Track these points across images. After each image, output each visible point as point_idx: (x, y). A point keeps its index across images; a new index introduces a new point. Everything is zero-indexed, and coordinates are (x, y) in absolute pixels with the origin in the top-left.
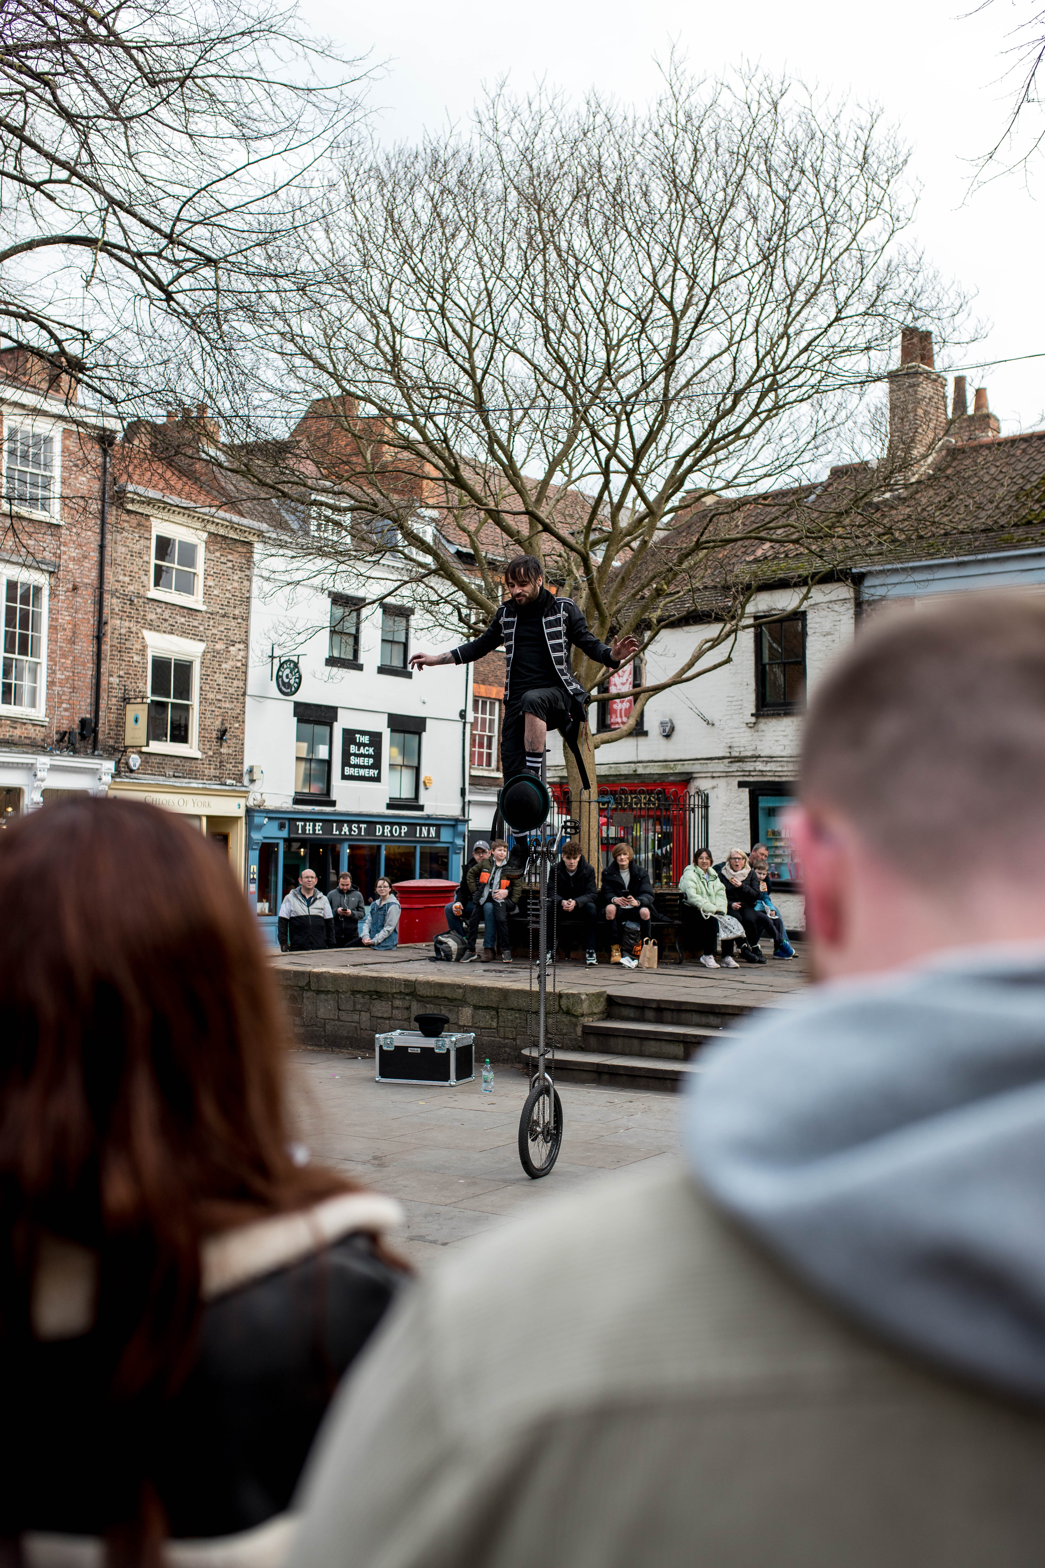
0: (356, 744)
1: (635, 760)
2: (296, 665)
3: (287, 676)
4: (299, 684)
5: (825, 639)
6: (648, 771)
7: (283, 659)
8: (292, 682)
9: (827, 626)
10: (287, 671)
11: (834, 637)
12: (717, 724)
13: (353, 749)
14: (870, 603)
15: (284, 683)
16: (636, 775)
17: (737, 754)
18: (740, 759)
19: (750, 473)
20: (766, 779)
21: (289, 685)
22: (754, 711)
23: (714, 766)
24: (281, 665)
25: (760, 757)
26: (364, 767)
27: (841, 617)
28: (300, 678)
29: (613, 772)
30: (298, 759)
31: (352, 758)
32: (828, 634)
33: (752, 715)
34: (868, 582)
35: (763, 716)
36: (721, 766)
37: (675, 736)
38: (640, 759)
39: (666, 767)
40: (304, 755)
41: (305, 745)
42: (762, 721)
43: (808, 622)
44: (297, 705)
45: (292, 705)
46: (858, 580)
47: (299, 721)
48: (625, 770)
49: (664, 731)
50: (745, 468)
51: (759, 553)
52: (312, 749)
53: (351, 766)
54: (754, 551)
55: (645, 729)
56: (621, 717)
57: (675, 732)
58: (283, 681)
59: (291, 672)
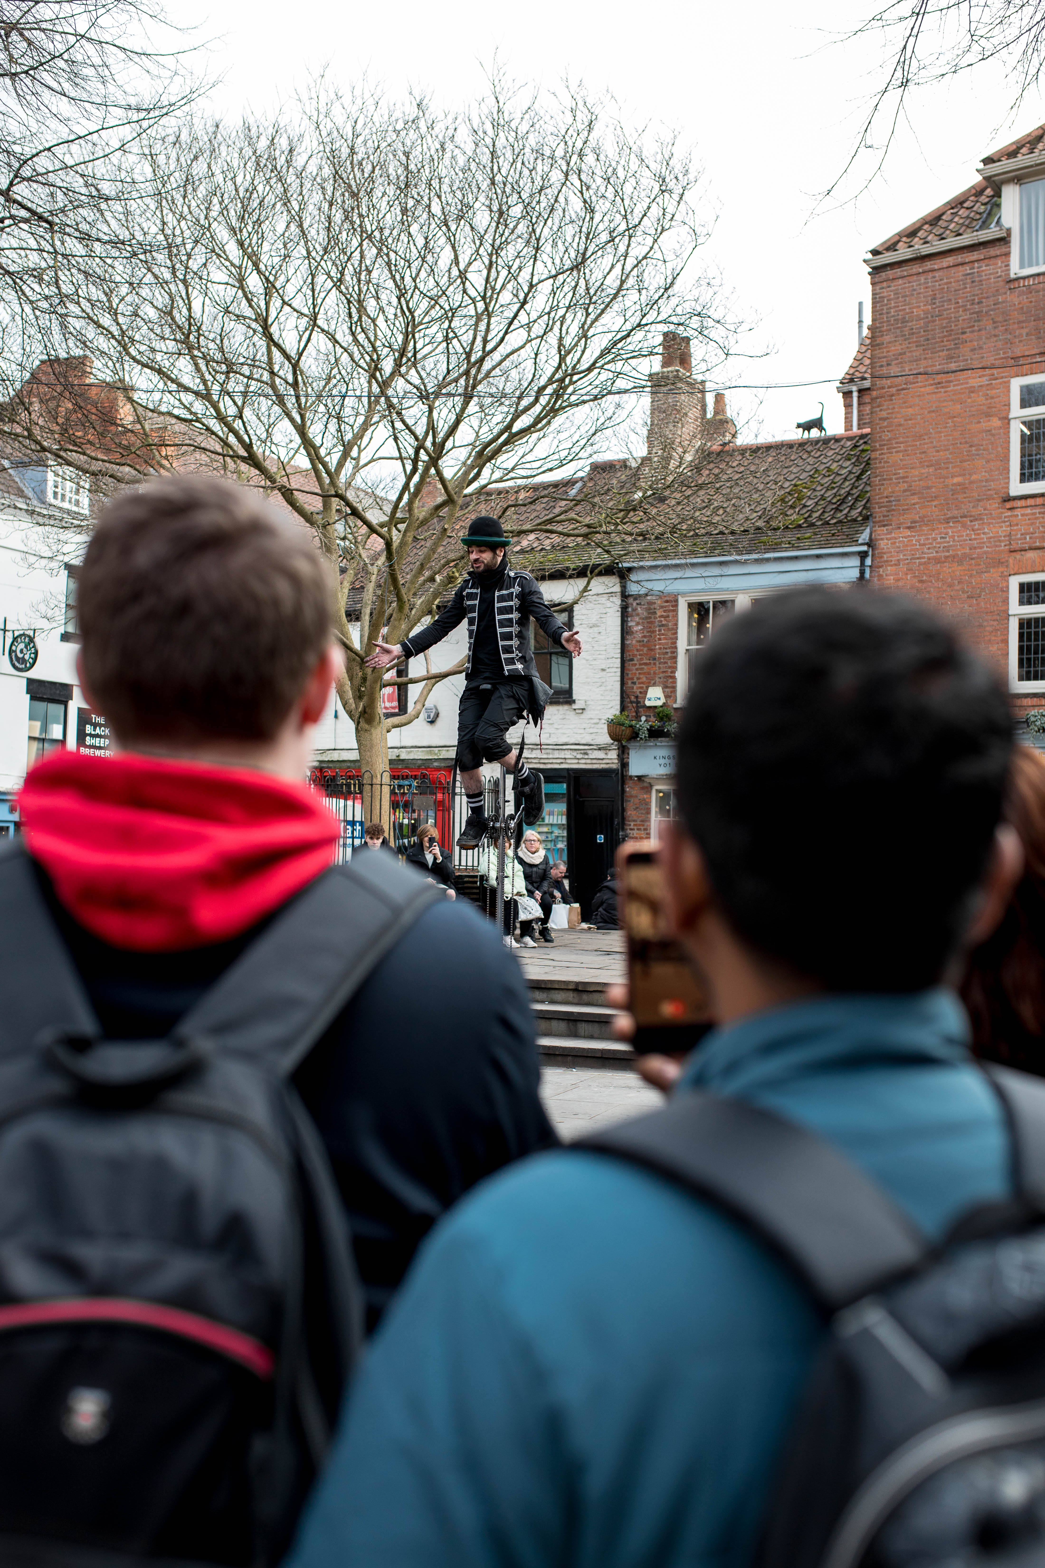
0: (91, 724)
1: (398, 745)
2: (32, 640)
3: (22, 651)
4: (35, 660)
5: (591, 630)
6: (411, 757)
7: (17, 633)
8: (27, 657)
9: (594, 618)
10: (22, 646)
11: (600, 629)
13: (89, 729)
14: (636, 597)
15: (18, 659)
16: (399, 761)
19: (528, 466)
21: (23, 661)
24: (15, 639)
26: (100, 748)
27: (608, 610)
28: (36, 653)
30: (31, 738)
31: (88, 738)
32: (595, 626)
34: (633, 577)
37: (439, 721)
38: (403, 744)
39: (429, 753)
40: (37, 735)
41: (38, 724)
43: (575, 613)
44: (30, 682)
45: (25, 682)
46: (623, 575)
47: (32, 698)
49: (429, 717)
50: (523, 460)
51: (525, 543)
52: (45, 728)
53: (86, 746)
54: (519, 542)
56: (384, 702)
57: (439, 719)
58: (16, 655)
59: (26, 647)
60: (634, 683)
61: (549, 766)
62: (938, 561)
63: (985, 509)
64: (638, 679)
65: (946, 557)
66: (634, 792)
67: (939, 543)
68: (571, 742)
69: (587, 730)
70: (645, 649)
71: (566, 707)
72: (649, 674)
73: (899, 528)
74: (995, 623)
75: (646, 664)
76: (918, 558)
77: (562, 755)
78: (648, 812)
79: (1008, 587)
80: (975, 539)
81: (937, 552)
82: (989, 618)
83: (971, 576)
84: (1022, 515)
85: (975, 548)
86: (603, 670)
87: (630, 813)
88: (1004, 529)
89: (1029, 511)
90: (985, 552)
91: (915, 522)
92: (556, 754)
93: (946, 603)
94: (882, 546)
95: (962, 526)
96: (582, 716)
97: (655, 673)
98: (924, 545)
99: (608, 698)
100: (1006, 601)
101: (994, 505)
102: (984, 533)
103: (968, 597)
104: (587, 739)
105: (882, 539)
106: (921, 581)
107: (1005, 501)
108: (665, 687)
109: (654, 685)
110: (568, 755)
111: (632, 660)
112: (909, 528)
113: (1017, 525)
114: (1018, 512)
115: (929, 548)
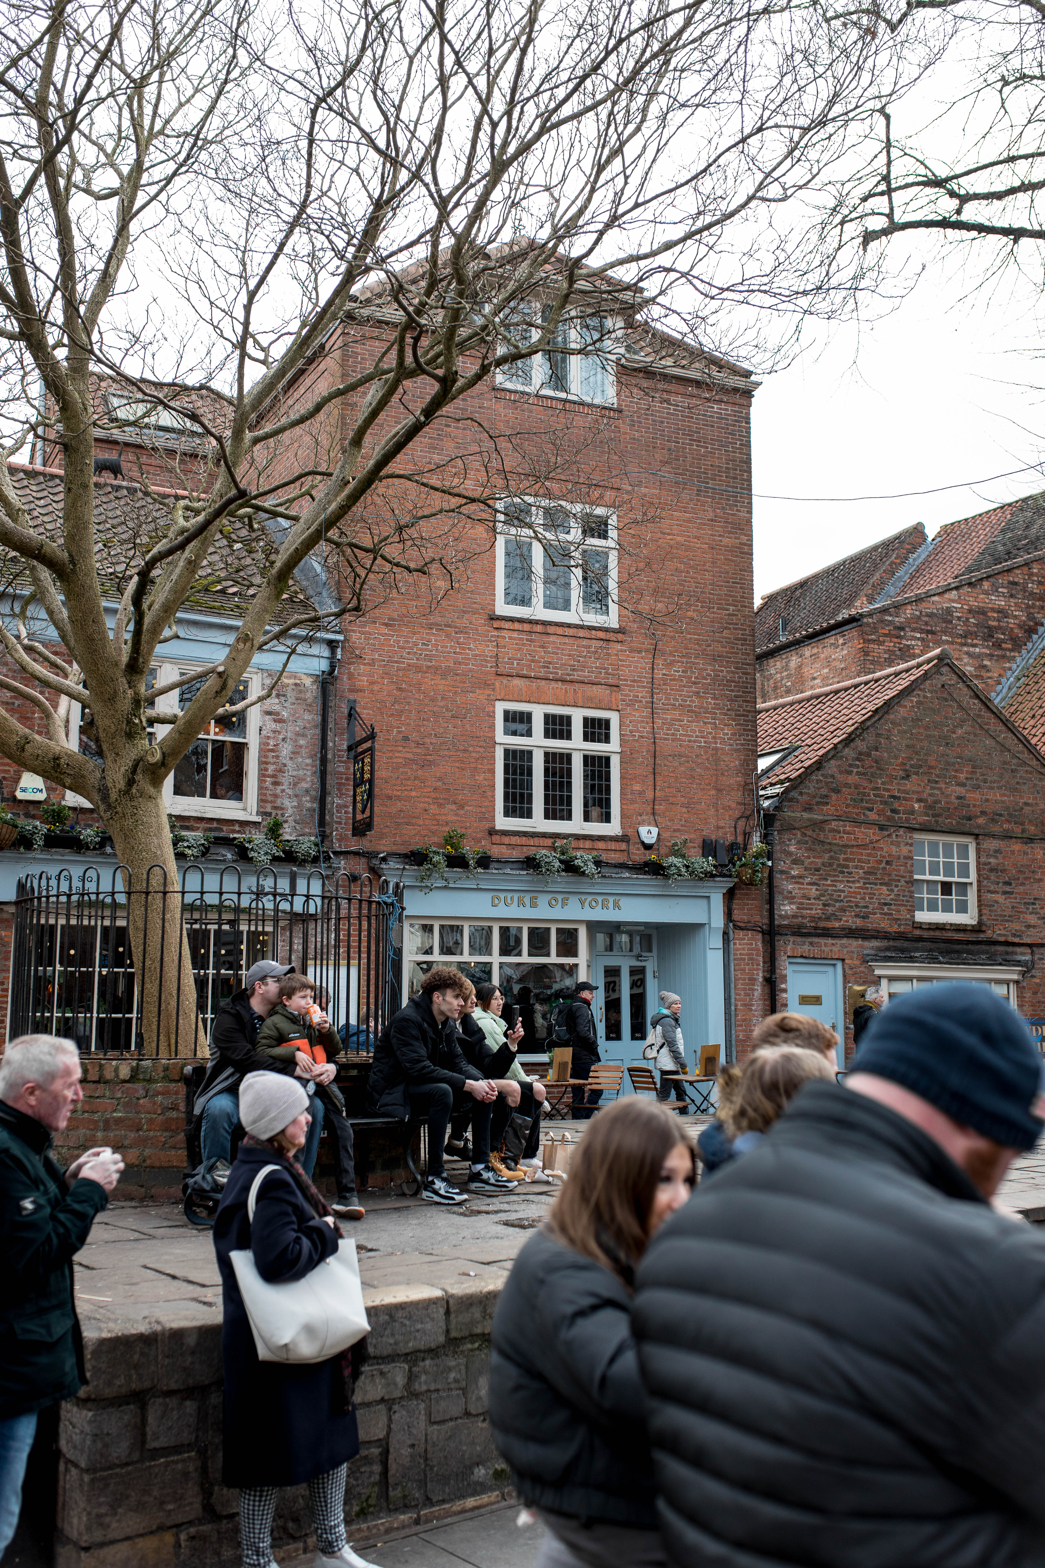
62: (418, 669)
63: (470, 623)
65: (428, 667)
67: (421, 650)
73: (375, 622)
74: (482, 750)
76: (396, 662)
79: (494, 712)
80: (460, 653)
81: (418, 659)
82: (475, 743)
83: (456, 693)
84: (510, 638)
85: (460, 663)
88: (490, 650)
89: (515, 635)
90: (471, 670)
91: (394, 620)
93: (428, 720)
94: (354, 639)
95: (447, 636)
98: (403, 648)
100: (492, 727)
101: (480, 620)
102: (469, 649)
103: (453, 716)
105: (354, 631)
106: (400, 689)
107: (492, 619)
112: (386, 625)
113: (505, 647)
114: (504, 633)
115: (409, 653)
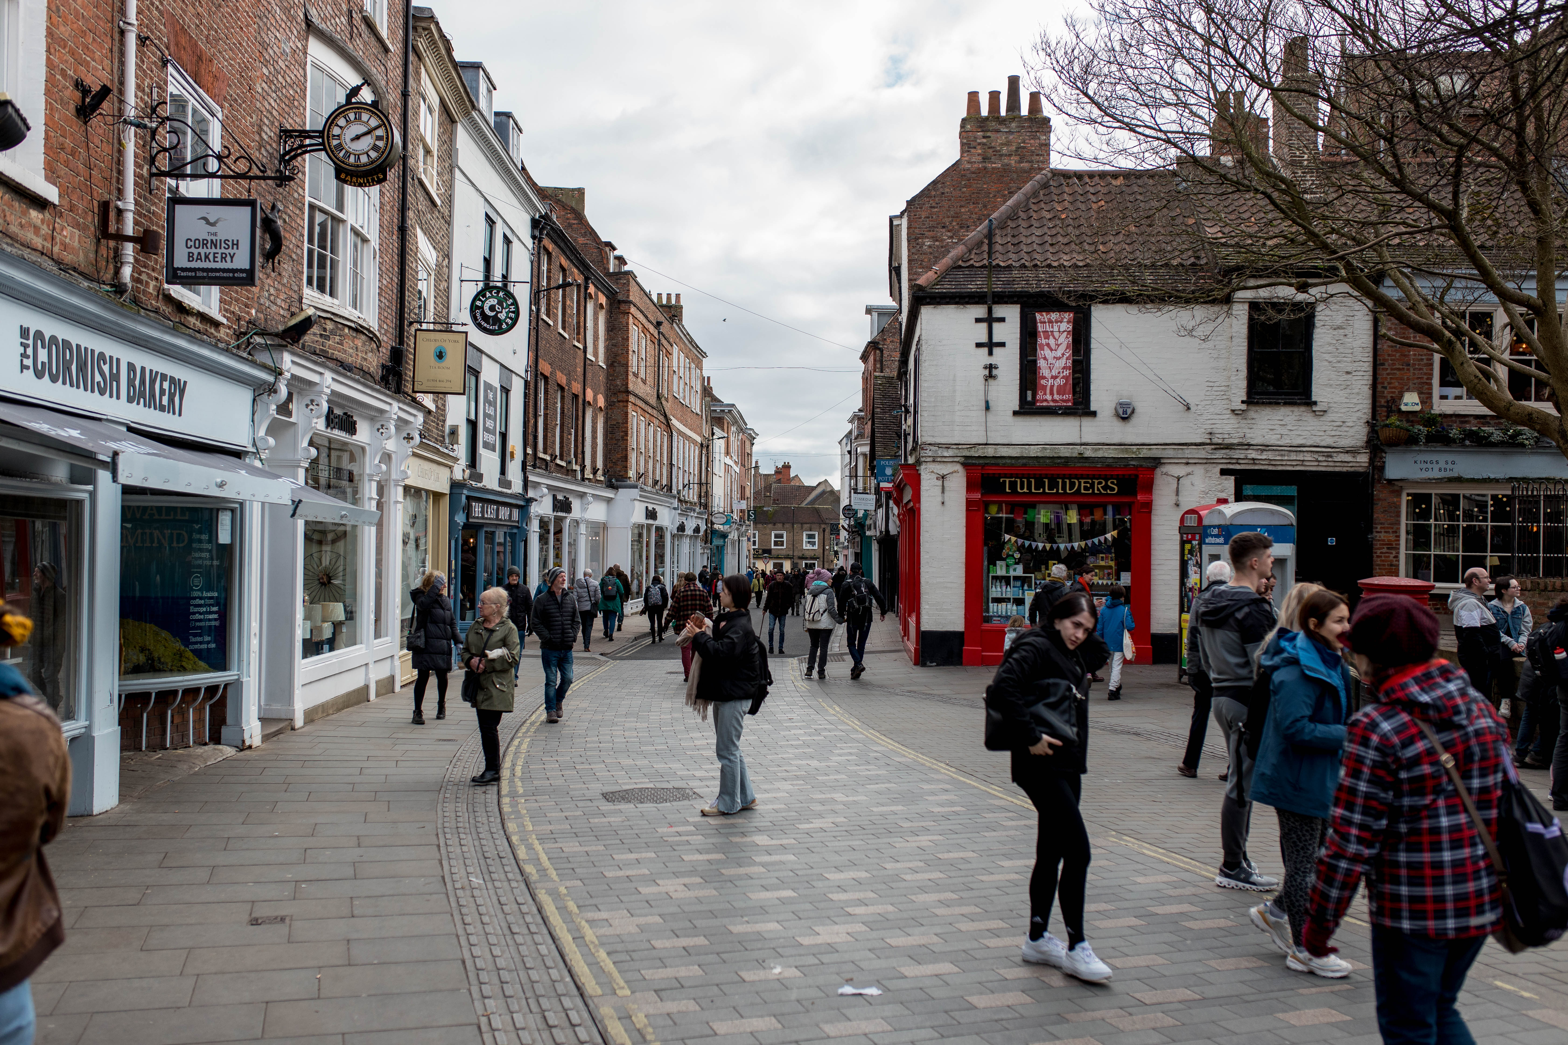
0: (488, 402)
1: (1078, 441)
2: (510, 295)
3: (492, 308)
4: (516, 321)
5: (1335, 332)
6: (1100, 454)
8: (502, 316)
9: (1339, 320)
10: (492, 301)
11: (1346, 332)
12: (1193, 408)
15: (485, 317)
16: (1082, 458)
17: (1220, 441)
18: (1229, 447)
20: (1256, 467)
21: (496, 320)
22: (1245, 399)
23: (1189, 452)
24: (480, 292)
25: (1249, 445)
26: (490, 432)
27: (1355, 313)
28: (517, 312)
29: (1048, 453)
32: (1339, 328)
33: (1243, 402)
35: (1257, 404)
36: (1202, 453)
37: (1136, 419)
38: (1084, 440)
39: (1122, 451)
42: (1253, 408)
43: (1315, 315)
48: (1065, 452)
49: (1120, 413)
55: (1092, 408)
56: (1052, 394)
57: (1135, 415)
58: (483, 313)
59: (500, 303)
60: (1385, 388)
61: (1280, 468)
64: (1389, 383)
66: (1381, 496)
68: (1308, 444)
69: (1328, 433)
70: (1398, 355)
71: (1302, 409)
72: (1402, 379)
75: (1399, 369)
77: (1300, 457)
78: (1398, 515)
86: (1348, 373)
87: (1378, 515)
92: (1293, 457)
96: (1322, 419)
97: (1408, 379)
99: (1355, 401)
104: (1329, 441)
108: (1420, 393)
109: (1408, 390)
110: (1308, 457)
111: (1383, 364)
